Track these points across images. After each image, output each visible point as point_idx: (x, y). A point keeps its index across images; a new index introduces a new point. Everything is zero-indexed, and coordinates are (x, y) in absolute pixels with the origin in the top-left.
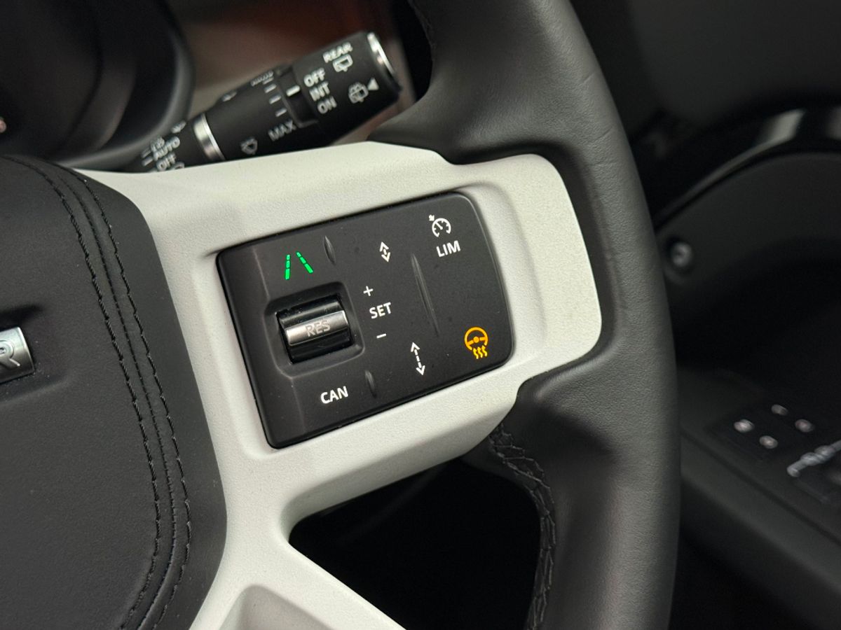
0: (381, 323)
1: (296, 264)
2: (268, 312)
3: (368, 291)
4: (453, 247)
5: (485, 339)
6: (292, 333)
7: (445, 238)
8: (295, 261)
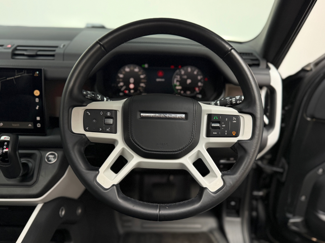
0: (223, 127)
1: (216, 118)
2: (211, 122)
3: (223, 123)
4: (235, 122)
5: (235, 133)
6: (212, 125)
7: (234, 120)
8: (216, 117)
